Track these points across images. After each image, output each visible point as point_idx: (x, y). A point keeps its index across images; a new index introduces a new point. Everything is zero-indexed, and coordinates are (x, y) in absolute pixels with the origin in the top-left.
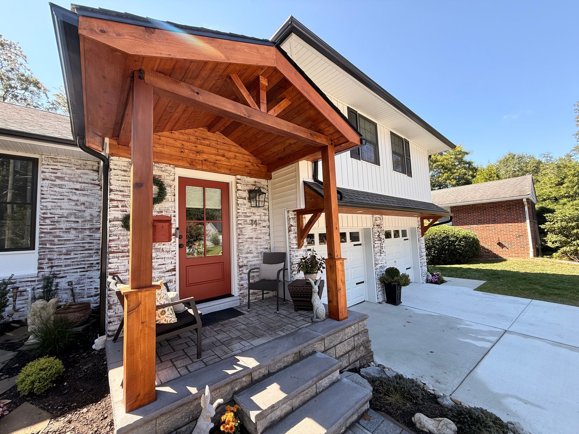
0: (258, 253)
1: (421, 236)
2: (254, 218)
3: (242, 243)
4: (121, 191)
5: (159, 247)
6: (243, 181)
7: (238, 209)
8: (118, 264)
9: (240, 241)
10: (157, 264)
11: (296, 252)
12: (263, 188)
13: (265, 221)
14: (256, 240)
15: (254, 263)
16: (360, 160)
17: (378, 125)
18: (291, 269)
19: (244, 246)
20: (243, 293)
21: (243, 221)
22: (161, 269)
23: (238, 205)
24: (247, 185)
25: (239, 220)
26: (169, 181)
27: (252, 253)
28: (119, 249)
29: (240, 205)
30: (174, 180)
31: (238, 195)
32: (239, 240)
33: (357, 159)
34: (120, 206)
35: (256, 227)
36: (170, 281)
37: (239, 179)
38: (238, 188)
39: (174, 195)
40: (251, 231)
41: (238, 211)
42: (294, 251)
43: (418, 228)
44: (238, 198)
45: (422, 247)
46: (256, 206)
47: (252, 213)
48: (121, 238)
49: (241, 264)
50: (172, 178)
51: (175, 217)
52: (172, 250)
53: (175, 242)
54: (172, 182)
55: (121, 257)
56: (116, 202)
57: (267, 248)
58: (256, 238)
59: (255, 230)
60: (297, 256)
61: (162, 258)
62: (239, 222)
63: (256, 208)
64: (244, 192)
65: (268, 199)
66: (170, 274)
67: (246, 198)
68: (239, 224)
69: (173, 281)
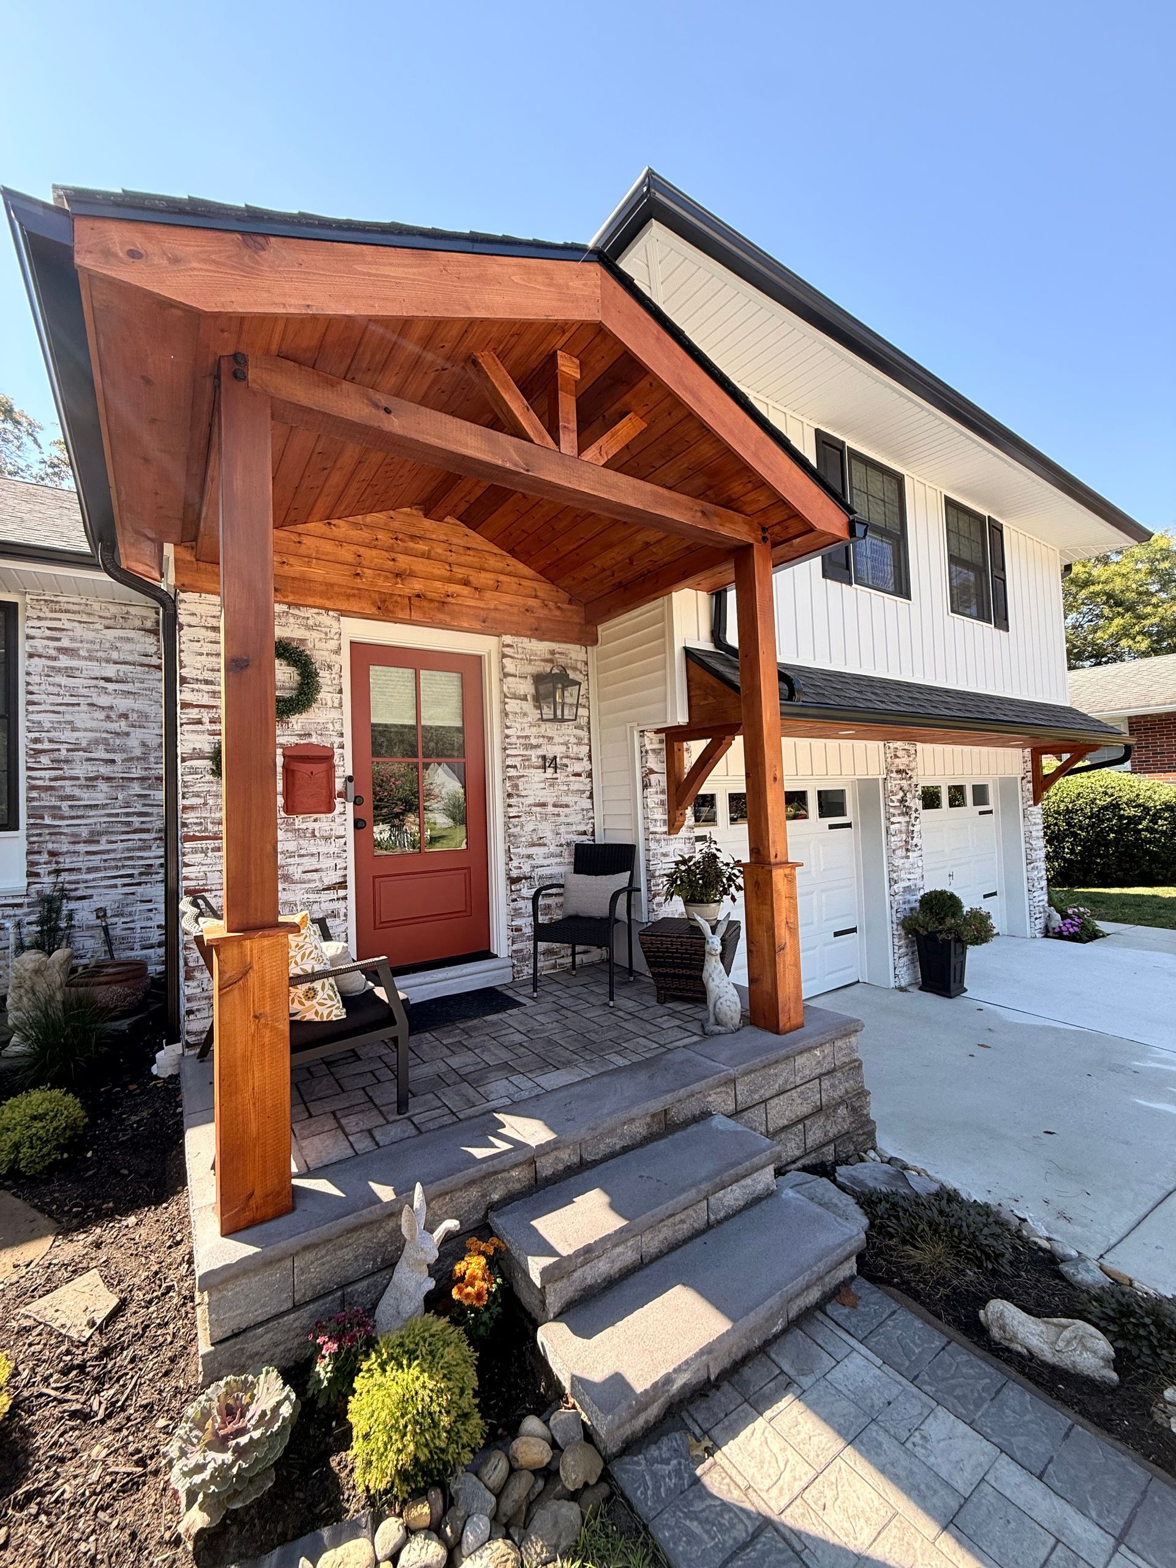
0: (561, 845)
1: (1031, 802)
2: (550, 751)
3: (518, 817)
4: (207, 682)
5: (304, 826)
6: (520, 650)
7: (508, 727)
8: (205, 868)
9: (513, 812)
10: (301, 869)
11: (663, 843)
12: (575, 669)
13: (579, 759)
14: (556, 810)
15: (548, 872)
16: (850, 584)
17: (907, 480)
18: (649, 890)
19: (522, 826)
20: (522, 950)
21: (520, 758)
22: (309, 881)
23: (507, 715)
24: (531, 660)
25: (508, 756)
26: (326, 653)
27: (545, 845)
28: (206, 830)
29: (510, 716)
30: (337, 651)
31: (505, 689)
32: (510, 809)
33: (841, 582)
34: (206, 720)
35: (555, 776)
36: (334, 915)
37: (508, 646)
38: (506, 670)
39: (341, 692)
40: (542, 785)
41: (507, 731)
42: (658, 841)
43: (1023, 778)
44: (506, 696)
45: (1034, 834)
46: (555, 719)
47: (543, 737)
48: (211, 802)
49: (515, 874)
50: (333, 644)
51: (342, 747)
52: (338, 834)
53: (343, 813)
54: (334, 657)
55: (213, 850)
56: (196, 710)
57: (584, 833)
58: (555, 806)
59: (553, 782)
60: (665, 855)
61: (313, 855)
62: (509, 762)
63: (556, 725)
64: (521, 680)
65: (588, 698)
66: (332, 895)
67: (529, 697)
68: (508, 766)
69: (342, 914)
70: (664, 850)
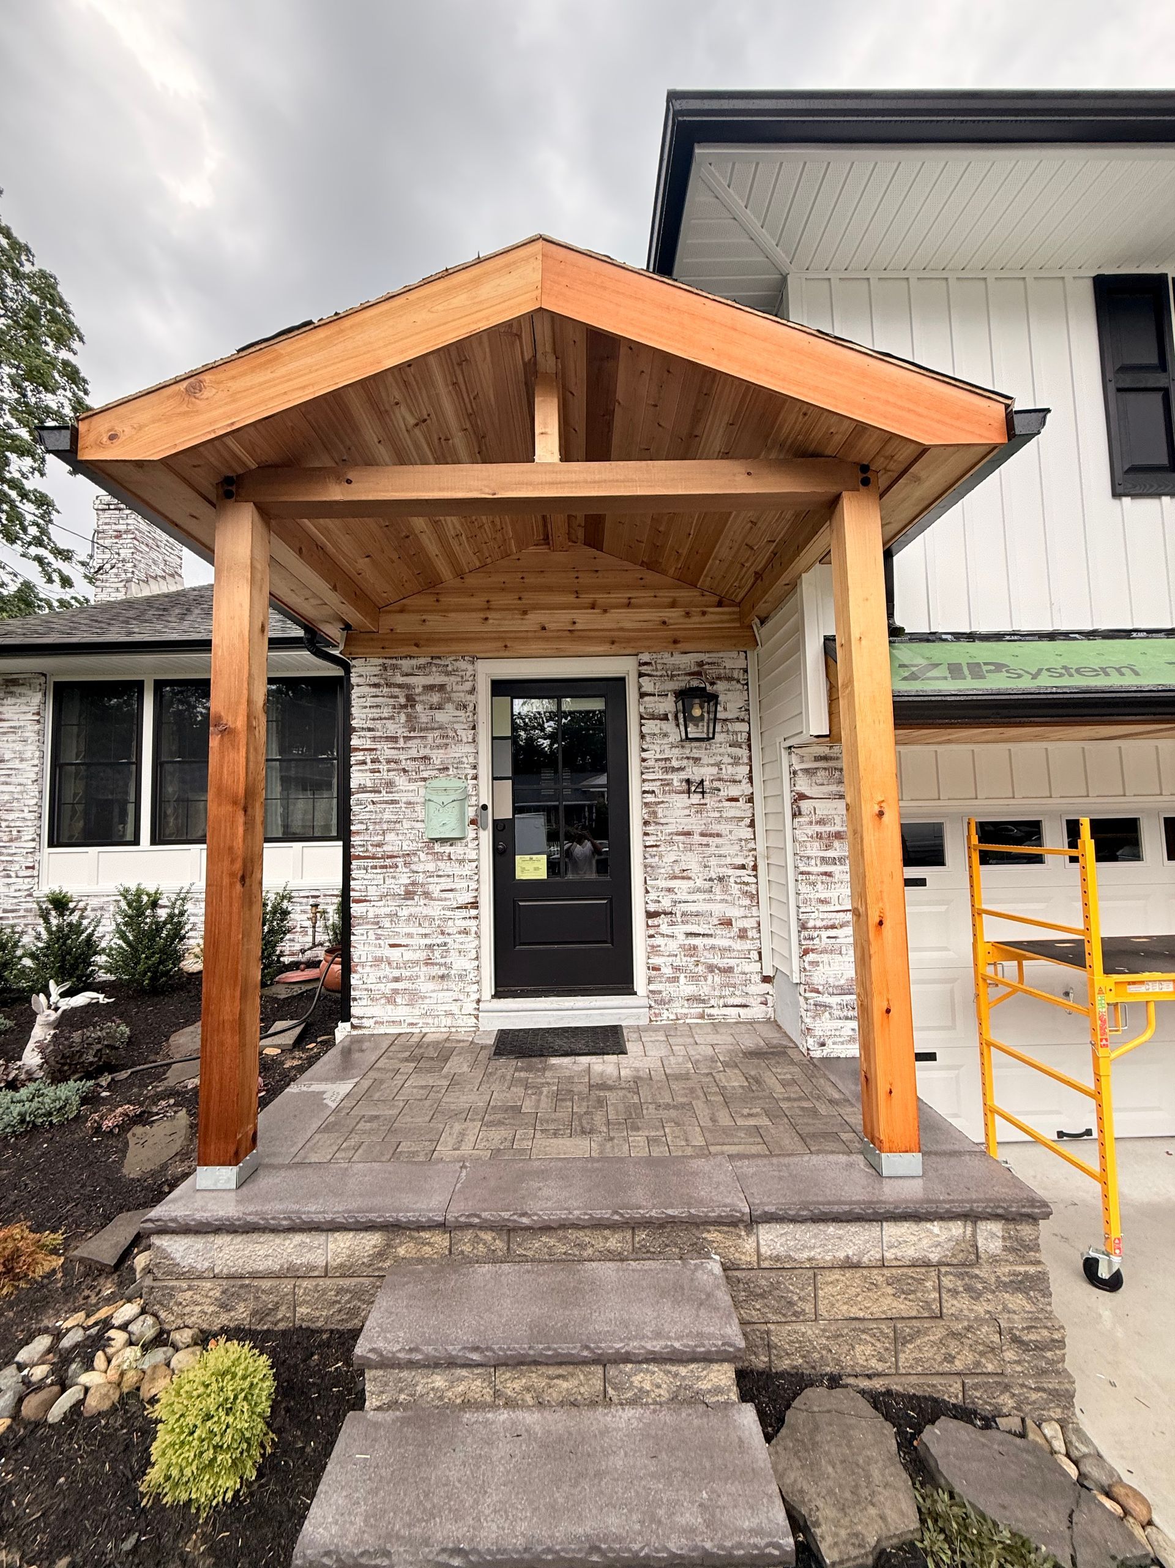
0: (711, 880)
2: (696, 773)
3: (656, 846)
5: (441, 850)
6: (659, 667)
7: (644, 750)
8: (366, 882)
9: (650, 841)
10: (439, 888)
12: (731, 678)
13: (735, 781)
14: (705, 840)
15: (694, 909)
19: (661, 857)
20: (660, 992)
21: (658, 783)
22: (446, 899)
23: (644, 737)
24: (673, 676)
25: (646, 780)
26: (462, 694)
27: (690, 878)
28: (367, 851)
29: (648, 739)
30: (473, 692)
31: (642, 710)
32: (646, 838)
35: (702, 801)
36: (466, 931)
37: (646, 663)
38: (643, 690)
40: (687, 812)
41: (646, 755)
44: (642, 718)
47: (688, 758)
48: (371, 828)
49: (652, 908)
50: (469, 684)
51: (477, 778)
52: (471, 857)
53: (477, 838)
54: (469, 695)
55: (372, 868)
56: (362, 753)
58: (702, 835)
59: (700, 808)
61: (448, 876)
62: (647, 787)
63: (705, 744)
64: (661, 699)
65: (748, 710)
66: (466, 913)
67: (670, 716)
68: (646, 792)
69: (475, 931)
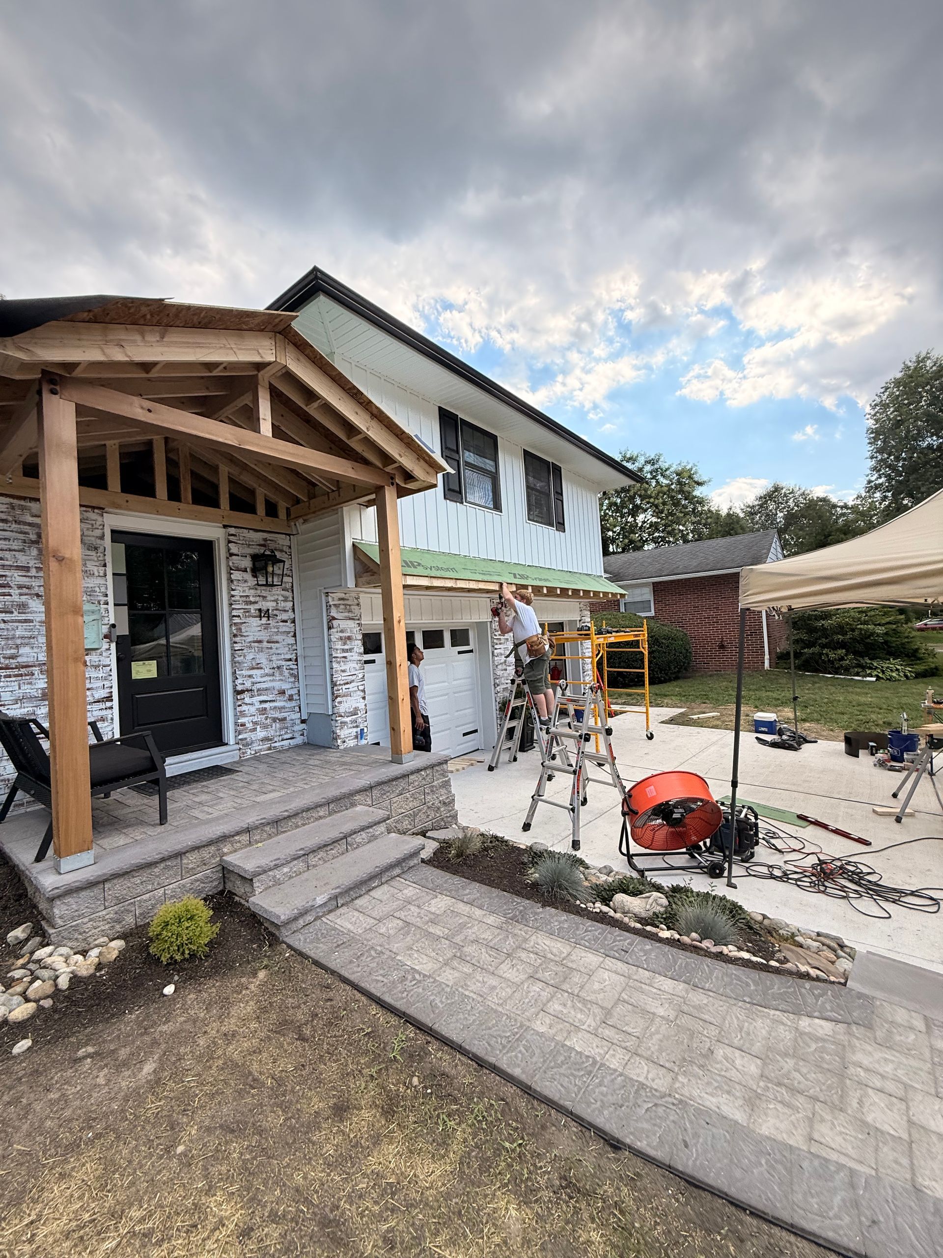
0: (273, 668)
2: (265, 605)
3: (242, 650)
6: (241, 538)
7: (233, 590)
9: (238, 647)
11: (342, 664)
12: (282, 551)
13: (285, 611)
14: (269, 645)
15: (264, 686)
16: (462, 503)
17: (499, 439)
18: (333, 694)
19: (245, 656)
20: (246, 739)
21: (242, 611)
23: (232, 581)
24: (249, 545)
25: (233, 609)
26: (93, 539)
27: (261, 668)
29: (235, 583)
30: (102, 537)
31: (231, 564)
32: (235, 645)
33: (456, 501)
35: (268, 622)
36: (103, 719)
37: (232, 535)
38: (231, 551)
39: (105, 565)
40: (259, 628)
41: (233, 593)
42: (339, 663)
43: (580, 620)
44: (231, 569)
46: (267, 585)
47: (259, 596)
49: (239, 688)
50: (98, 533)
51: (107, 604)
52: (105, 663)
53: (109, 649)
54: (99, 541)
57: (290, 660)
58: (268, 642)
59: (267, 627)
60: (343, 671)
62: (234, 613)
63: (268, 588)
64: (243, 558)
65: (291, 570)
66: (101, 706)
67: (248, 570)
68: (234, 616)
69: (109, 718)
70: (343, 668)
